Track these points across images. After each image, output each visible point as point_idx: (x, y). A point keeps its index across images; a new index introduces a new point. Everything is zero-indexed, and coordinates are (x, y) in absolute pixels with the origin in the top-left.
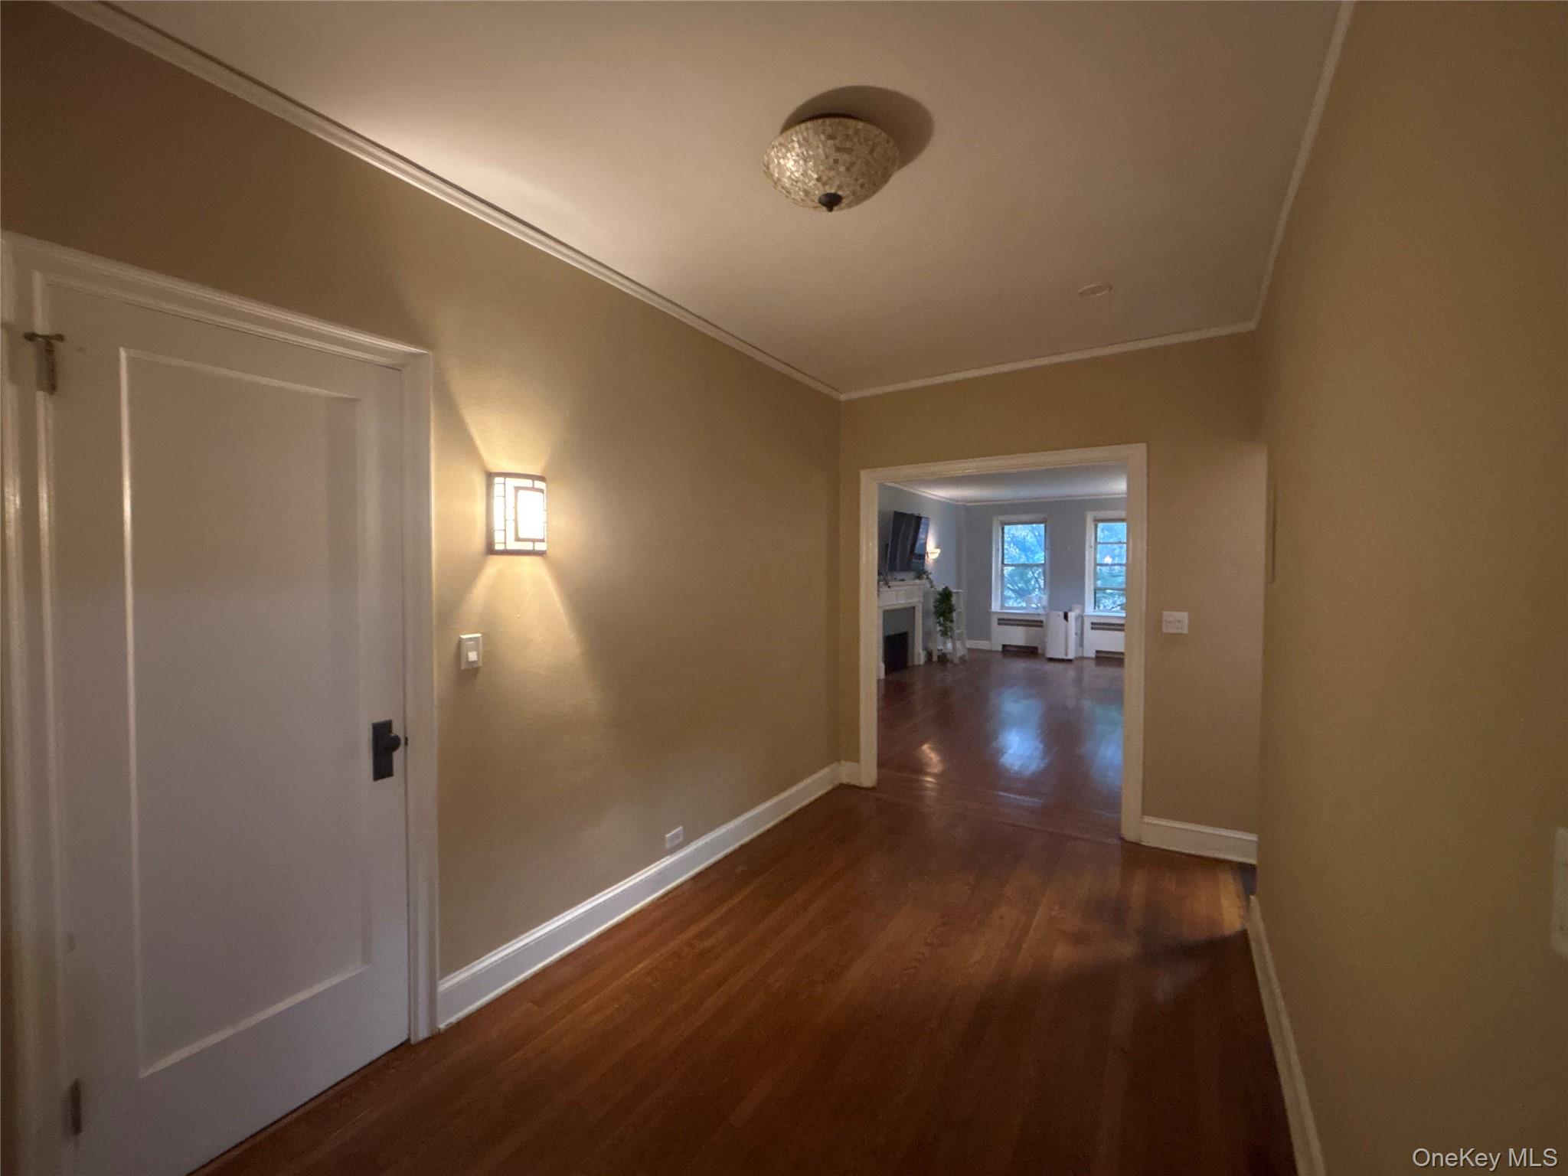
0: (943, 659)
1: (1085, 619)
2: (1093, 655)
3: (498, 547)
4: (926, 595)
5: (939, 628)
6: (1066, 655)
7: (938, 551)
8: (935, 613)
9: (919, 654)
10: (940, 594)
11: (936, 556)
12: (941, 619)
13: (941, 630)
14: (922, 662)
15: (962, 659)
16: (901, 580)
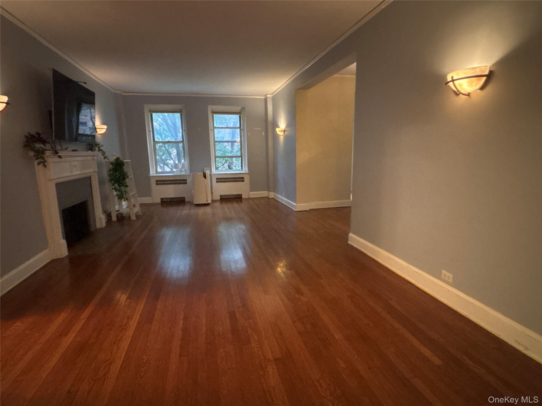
0: (122, 218)
1: (213, 176)
2: (219, 198)
4: (99, 165)
5: (115, 193)
6: (207, 201)
7: (105, 127)
8: (111, 180)
9: (101, 218)
10: (112, 163)
11: (103, 131)
12: (116, 185)
13: (117, 195)
14: (104, 225)
15: (138, 217)
16: (73, 151)
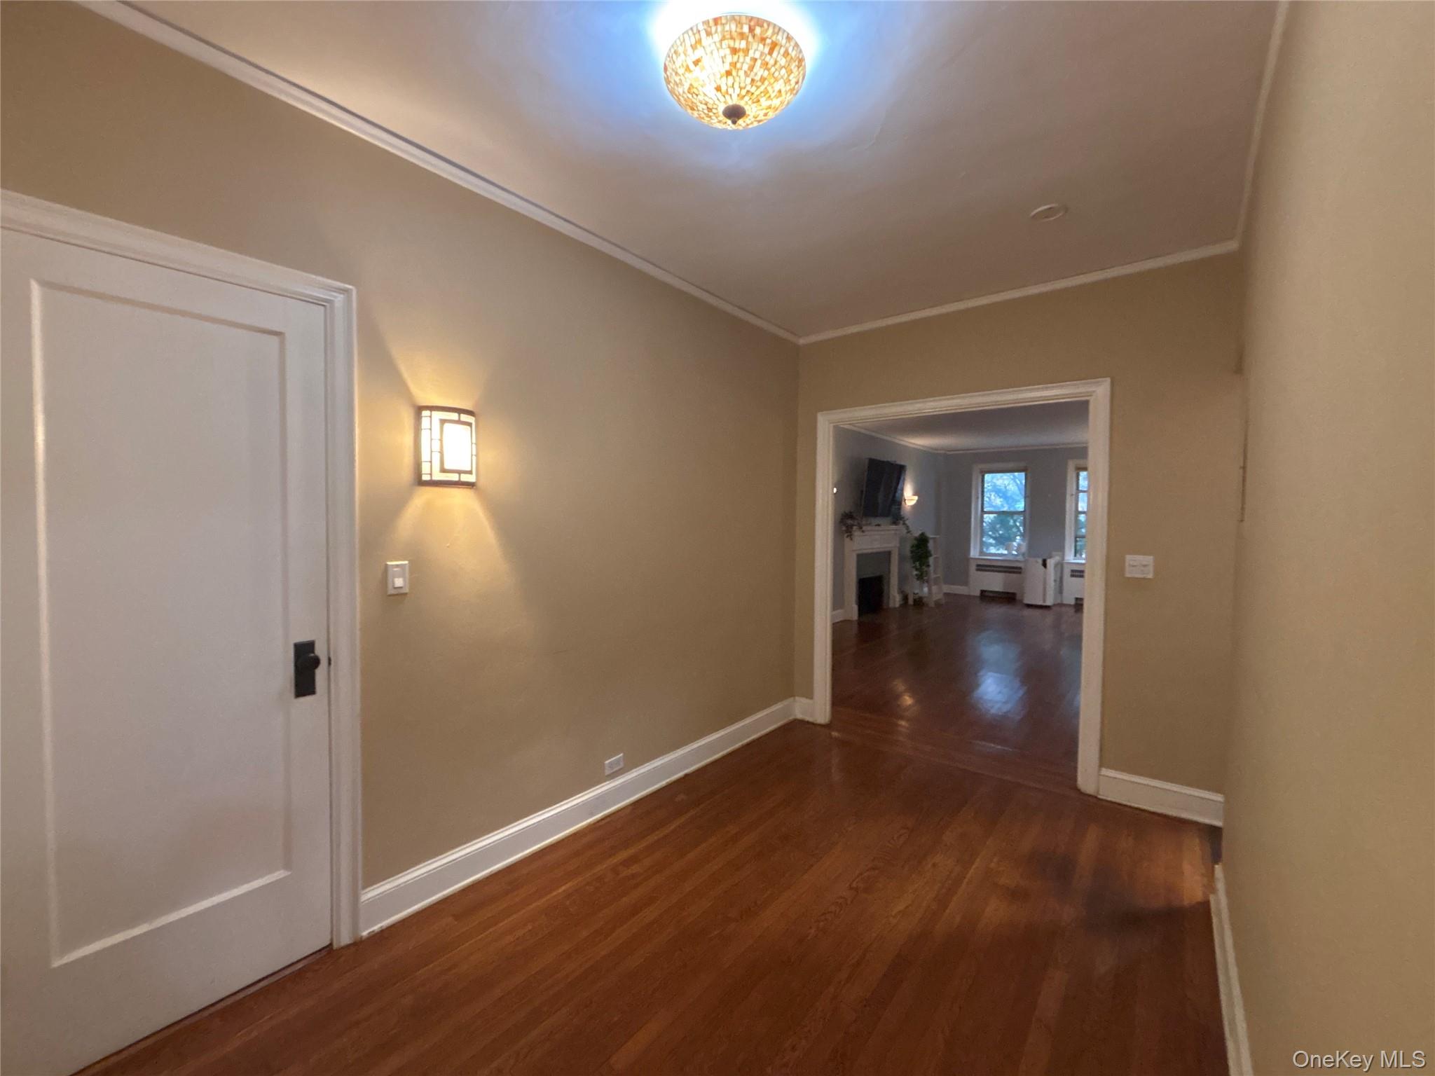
0: (919, 603)
1: (1065, 566)
2: (1072, 602)
3: (425, 478)
4: (902, 540)
5: (915, 573)
6: (1044, 601)
7: (916, 498)
8: (912, 557)
9: (894, 597)
10: (916, 539)
11: (913, 503)
12: (918, 564)
13: (916, 575)
14: (897, 605)
15: (938, 604)
16: (876, 525)
